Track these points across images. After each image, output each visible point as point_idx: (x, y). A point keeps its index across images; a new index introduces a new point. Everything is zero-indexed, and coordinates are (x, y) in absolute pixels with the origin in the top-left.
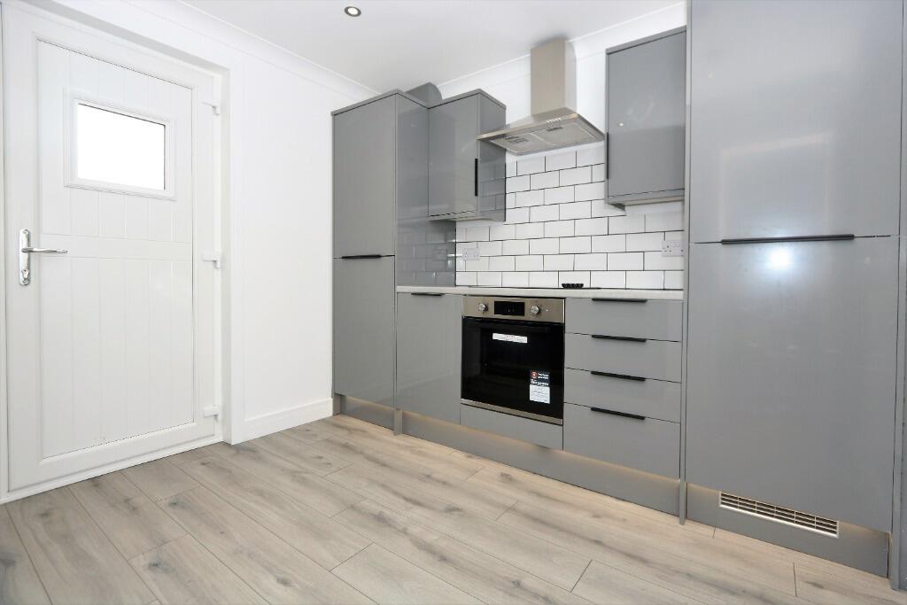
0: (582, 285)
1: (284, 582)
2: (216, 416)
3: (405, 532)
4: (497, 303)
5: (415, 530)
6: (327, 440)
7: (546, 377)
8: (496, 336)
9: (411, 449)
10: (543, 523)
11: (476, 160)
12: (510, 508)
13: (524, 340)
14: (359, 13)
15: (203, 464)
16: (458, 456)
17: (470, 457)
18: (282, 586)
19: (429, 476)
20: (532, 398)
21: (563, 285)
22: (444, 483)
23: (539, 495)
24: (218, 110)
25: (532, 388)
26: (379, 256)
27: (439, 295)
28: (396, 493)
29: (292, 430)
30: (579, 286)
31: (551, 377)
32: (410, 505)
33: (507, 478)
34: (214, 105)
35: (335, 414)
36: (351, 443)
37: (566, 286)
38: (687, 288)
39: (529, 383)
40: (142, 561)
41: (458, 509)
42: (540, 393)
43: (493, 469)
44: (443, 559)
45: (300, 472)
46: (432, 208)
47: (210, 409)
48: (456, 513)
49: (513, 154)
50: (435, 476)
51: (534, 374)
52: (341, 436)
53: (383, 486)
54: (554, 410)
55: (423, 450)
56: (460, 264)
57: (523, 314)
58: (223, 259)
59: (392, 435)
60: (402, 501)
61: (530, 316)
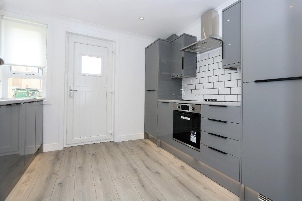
0: (216, 100)
1: (101, 180)
2: (111, 134)
3: (138, 176)
5: (142, 176)
6: (138, 145)
7: (195, 133)
8: (182, 117)
9: (159, 152)
10: (183, 185)
11: (183, 57)
12: (175, 177)
13: (189, 119)
14: (144, 18)
15: (105, 146)
16: (172, 157)
17: (175, 158)
18: (100, 181)
19: (158, 161)
20: (191, 140)
21: (205, 100)
22: (161, 164)
23: (189, 175)
24: (114, 53)
25: (191, 136)
26: (154, 90)
27: (168, 103)
28: (145, 164)
29: (131, 141)
31: (196, 133)
32: (146, 168)
33: (182, 167)
34: (113, 51)
35: (145, 138)
36: (143, 147)
37: (206, 100)
38: (242, 102)
40: (78, 166)
41: (159, 173)
42: (193, 139)
43: (180, 163)
44: (143, 186)
45: (125, 153)
46: (172, 74)
47: (110, 132)
48: (157, 174)
49: (199, 53)
50: (160, 162)
52: (142, 144)
53: (143, 161)
54: (197, 145)
55: (162, 153)
56: (183, 92)
57: (189, 110)
58: (114, 92)
59: (157, 147)
60: (145, 167)
61: (190, 111)
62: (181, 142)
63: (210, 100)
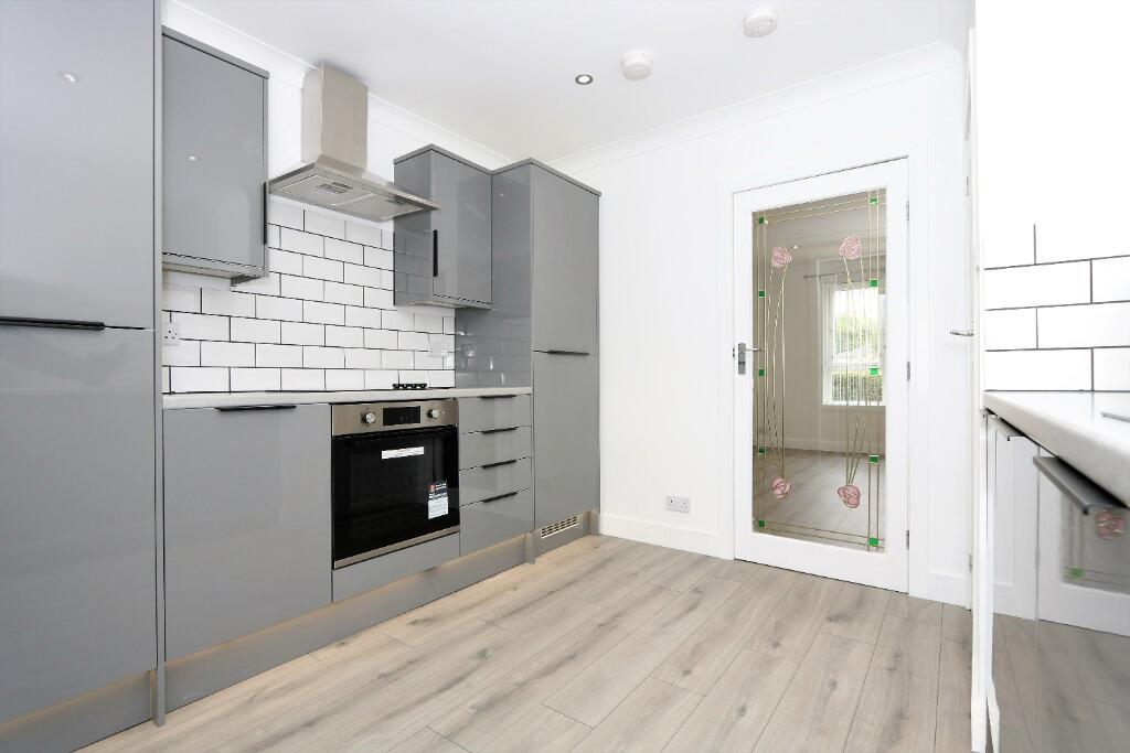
0: (425, 385)
4: (386, 411)
7: (444, 486)
8: (386, 455)
13: (420, 451)
16: (329, 654)
20: (432, 514)
21: (394, 385)
25: (431, 503)
26: (99, 326)
30: (423, 387)
31: (447, 485)
39: (428, 499)
42: (438, 507)
51: (432, 487)
54: (452, 519)
57: (418, 421)
59: (155, 727)
61: (424, 422)
62: (397, 545)
63: (416, 385)
